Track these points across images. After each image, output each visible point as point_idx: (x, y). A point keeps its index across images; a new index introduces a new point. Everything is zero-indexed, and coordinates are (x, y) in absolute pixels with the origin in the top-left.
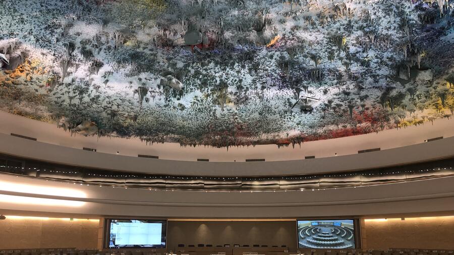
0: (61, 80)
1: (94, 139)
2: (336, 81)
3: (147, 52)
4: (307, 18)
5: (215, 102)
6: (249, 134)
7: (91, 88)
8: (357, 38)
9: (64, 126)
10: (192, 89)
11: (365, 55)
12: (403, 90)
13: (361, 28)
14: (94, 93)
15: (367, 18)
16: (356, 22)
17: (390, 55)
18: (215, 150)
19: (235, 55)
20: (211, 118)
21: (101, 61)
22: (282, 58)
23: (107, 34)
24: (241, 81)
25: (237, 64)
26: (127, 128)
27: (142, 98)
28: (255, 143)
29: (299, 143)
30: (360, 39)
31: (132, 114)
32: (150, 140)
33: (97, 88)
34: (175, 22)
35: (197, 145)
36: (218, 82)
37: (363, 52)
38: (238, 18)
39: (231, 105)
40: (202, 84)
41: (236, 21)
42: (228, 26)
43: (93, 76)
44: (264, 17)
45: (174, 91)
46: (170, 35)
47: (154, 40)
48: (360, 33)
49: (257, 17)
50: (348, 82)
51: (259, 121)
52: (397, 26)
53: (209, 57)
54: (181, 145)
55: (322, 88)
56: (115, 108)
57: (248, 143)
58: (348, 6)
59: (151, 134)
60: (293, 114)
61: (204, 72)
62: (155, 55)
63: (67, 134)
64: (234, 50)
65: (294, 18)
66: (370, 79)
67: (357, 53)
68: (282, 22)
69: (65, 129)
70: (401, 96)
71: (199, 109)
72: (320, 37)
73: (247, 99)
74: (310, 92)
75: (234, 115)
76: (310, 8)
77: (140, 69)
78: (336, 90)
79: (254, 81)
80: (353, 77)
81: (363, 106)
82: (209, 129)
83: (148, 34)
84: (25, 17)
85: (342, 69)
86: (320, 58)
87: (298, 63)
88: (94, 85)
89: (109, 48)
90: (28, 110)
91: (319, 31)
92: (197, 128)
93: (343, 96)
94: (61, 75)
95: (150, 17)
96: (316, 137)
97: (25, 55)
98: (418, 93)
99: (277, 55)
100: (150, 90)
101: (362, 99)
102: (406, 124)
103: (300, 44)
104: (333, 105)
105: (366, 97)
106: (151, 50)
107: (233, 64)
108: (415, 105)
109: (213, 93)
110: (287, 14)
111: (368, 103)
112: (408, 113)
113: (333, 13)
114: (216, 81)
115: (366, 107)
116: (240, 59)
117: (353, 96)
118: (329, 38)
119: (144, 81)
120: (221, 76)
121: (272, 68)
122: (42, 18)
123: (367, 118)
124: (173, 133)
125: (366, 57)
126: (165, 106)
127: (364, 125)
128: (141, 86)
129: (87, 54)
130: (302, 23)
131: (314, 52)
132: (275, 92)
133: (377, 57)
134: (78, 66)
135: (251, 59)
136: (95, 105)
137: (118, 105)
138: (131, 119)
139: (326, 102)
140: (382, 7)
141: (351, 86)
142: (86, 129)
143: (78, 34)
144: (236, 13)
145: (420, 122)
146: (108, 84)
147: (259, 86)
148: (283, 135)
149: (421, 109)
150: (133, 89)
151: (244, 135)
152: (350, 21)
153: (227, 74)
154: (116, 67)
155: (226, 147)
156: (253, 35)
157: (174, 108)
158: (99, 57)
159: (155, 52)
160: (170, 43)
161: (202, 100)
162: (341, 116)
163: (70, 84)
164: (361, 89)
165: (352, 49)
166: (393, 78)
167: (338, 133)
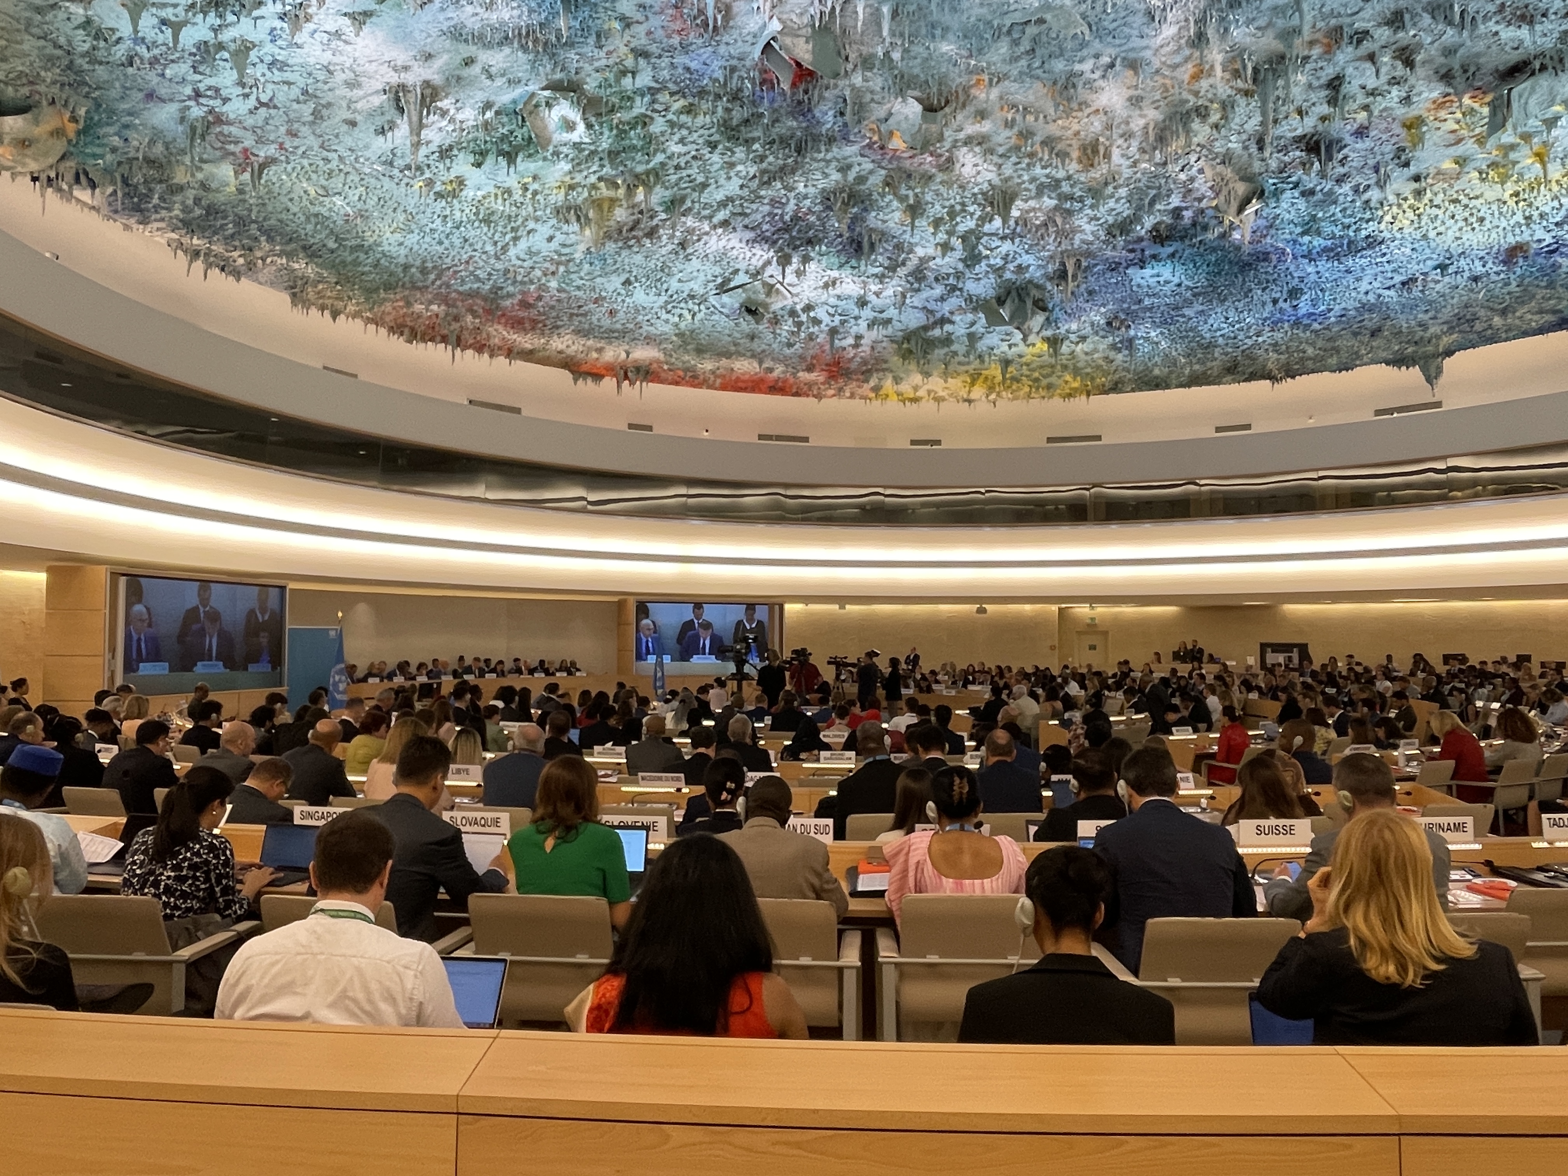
2: (877, 270)
4: (1025, 135)
5: (565, 211)
6: (533, 325)
8: (1030, 211)
11: (997, 244)
13: (1065, 197)
16: (1074, 184)
17: (1030, 263)
18: (398, 345)
19: (786, 126)
20: (489, 248)
22: (861, 179)
25: (755, 147)
26: (177, 189)
28: (512, 353)
30: (1032, 214)
31: (267, 151)
35: (342, 317)
36: (650, 166)
37: (1002, 238)
38: (929, 60)
40: (607, 152)
50: (895, 282)
52: (1111, 221)
54: (294, 302)
55: (835, 273)
57: (498, 350)
59: (235, 235)
66: (939, 290)
70: (943, 342)
72: (985, 177)
73: (650, 234)
75: (559, 263)
76: (1061, 123)
78: (853, 288)
79: (727, 201)
80: (918, 275)
81: (857, 338)
82: (439, 277)
85: (924, 252)
86: (922, 216)
87: (870, 205)
91: (1001, 165)
92: (406, 267)
96: (684, 377)
99: (862, 169)
100: (447, 103)
101: (874, 323)
102: (886, 397)
103: (933, 172)
104: (807, 316)
107: (749, 143)
108: (946, 365)
109: (592, 189)
111: (874, 335)
112: (916, 377)
115: (862, 341)
117: (866, 313)
118: (993, 187)
119: (472, 70)
121: (811, 190)
123: (832, 365)
125: (991, 250)
126: (410, 169)
127: (810, 377)
128: (441, 79)
130: (1005, 136)
131: (928, 198)
132: (734, 243)
133: (1006, 257)
135: (802, 151)
139: (798, 308)
141: (890, 291)
145: (915, 400)
147: (721, 215)
148: (613, 353)
150: (397, 78)
151: (517, 324)
152: (1069, 177)
153: (698, 157)
159: (639, 18)
161: (536, 194)
166: (976, 304)
167: (738, 379)
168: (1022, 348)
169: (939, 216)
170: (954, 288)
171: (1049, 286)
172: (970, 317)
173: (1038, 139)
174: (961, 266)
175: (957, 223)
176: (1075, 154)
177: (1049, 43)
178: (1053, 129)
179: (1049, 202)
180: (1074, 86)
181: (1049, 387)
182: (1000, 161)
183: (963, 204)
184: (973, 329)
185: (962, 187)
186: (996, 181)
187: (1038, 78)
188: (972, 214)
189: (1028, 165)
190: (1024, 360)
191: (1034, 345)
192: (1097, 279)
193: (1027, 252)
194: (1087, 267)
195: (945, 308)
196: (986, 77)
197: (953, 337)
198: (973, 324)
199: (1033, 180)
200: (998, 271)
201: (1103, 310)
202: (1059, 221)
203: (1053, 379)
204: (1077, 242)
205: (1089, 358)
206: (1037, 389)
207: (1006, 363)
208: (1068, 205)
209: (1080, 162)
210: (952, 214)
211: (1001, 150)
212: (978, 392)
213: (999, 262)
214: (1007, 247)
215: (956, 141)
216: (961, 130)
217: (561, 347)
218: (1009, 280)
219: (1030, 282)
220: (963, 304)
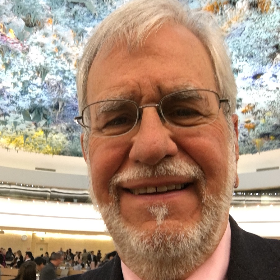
4: (59, 48)
12: (11, 121)
13: (65, 78)
16: (70, 74)
17: (45, 99)
30: (52, 81)
37: (38, 87)
65: (55, 41)
67: (34, 84)
72: (39, 61)
130: (51, 47)
131: (14, 63)
166: (21, 111)
168: (33, 132)
169: (16, 71)
170: (13, 102)
171: (50, 110)
172: (17, 115)
173: (63, 52)
174: (19, 94)
175: (22, 76)
176: (74, 62)
177: (80, 15)
178: (69, 50)
179: (59, 78)
180: (83, 36)
181: (40, 149)
182: (46, 56)
183: (27, 69)
184: (17, 120)
185: (29, 62)
186: (43, 64)
187: (71, 28)
188: (29, 74)
189: (56, 61)
190: (33, 137)
191: (38, 131)
192: (68, 112)
193: (46, 95)
194: (66, 107)
195: (8, 110)
196: (53, 20)
197: (8, 122)
198: (17, 118)
199: (56, 67)
200: (33, 100)
201: (66, 124)
202: (61, 86)
203: (42, 146)
204: (65, 96)
205: (57, 141)
206: (35, 148)
207: (26, 136)
208: (65, 81)
209: (75, 66)
210: (22, 72)
211: (48, 52)
212: (12, 146)
213: (34, 96)
214: (39, 91)
215: (33, 42)
216: (36, 38)
218: (36, 105)
219: (44, 107)
220: (16, 110)
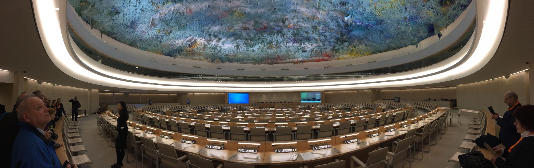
0: (207, 46)
1: (220, 65)
2: (315, 42)
3: (239, 32)
4: (303, 19)
5: (268, 48)
6: (282, 60)
7: (218, 47)
8: (322, 28)
9: (209, 61)
10: (257, 44)
11: (325, 34)
12: (339, 47)
13: (323, 24)
14: (219, 49)
15: (325, 22)
16: (322, 22)
17: (334, 35)
18: (269, 66)
19: (275, 31)
20: (267, 54)
21: (221, 38)
23: (222, 29)
24: (278, 40)
25: (276, 34)
26: (232, 59)
27: (237, 49)
28: (285, 63)
29: (302, 63)
31: (234, 54)
32: (241, 63)
33: (220, 47)
34: (249, 21)
35: (261, 64)
36: (269, 41)
37: (325, 32)
38: (275, 18)
39: (274, 49)
40: (262, 42)
41: (274, 19)
42: (271, 21)
43: (219, 43)
44: (285, 18)
45: (250, 45)
46: (247, 26)
47: (241, 28)
48: (323, 26)
49: (282, 17)
50: (320, 43)
51: (286, 55)
52: (336, 26)
53: (264, 32)
54: (254, 64)
55: (310, 44)
56: (227, 53)
57: (282, 63)
58: (318, 16)
59: (241, 61)
60: (299, 52)
61: (262, 38)
62: (241, 33)
63: (211, 64)
64: (274, 29)
65: (297, 18)
66: (328, 42)
67: (323, 33)
68: (293, 19)
69: (210, 62)
70: (339, 49)
71: (261, 51)
72: (309, 26)
73: (280, 47)
74: (306, 45)
75: (276, 53)
76: (304, 15)
77: (236, 39)
78: (315, 45)
79: (283, 40)
80: (321, 41)
81: (325, 51)
82: (266, 58)
83: (239, 26)
84: (194, 29)
85: (318, 38)
86: (309, 33)
87: (300, 34)
88: (219, 46)
89: (224, 33)
90: (197, 58)
91: (308, 23)
92: (261, 58)
93: (318, 47)
94: (207, 45)
95: (239, 20)
96: (309, 61)
97: (195, 41)
98: (344, 49)
99: (291, 31)
100: (240, 45)
101: (325, 49)
102: (340, 59)
103: (300, 27)
104: (315, 50)
105: (327, 48)
106: (240, 32)
107: (274, 34)
108: (344, 53)
109: (267, 45)
110: (294, 16)
111: (327, 50)
112: (341, 55)
113: (313, 18)
114: (268, 41)
115: (327, 52)
116: (277, 32)
117: (322, 48)
118: (312, 26)
119: (238, 42)
120: (270, 39)
121: (290, 35)
122: (200, 28)
123: (327, 56)
124: (250, 60)
126: (247, 51)
127: (326, 58)
128: (237, 44)
129: (216, 36)
130: (301, 20)
131: (306, 31)
132: (292, 44)
133: (329, 35)
134: (213, 41)
135: (281, 32)
136: (220, 53)
137: (229, 52)
138: (234, 56)
139: (312, 49)
140: (330, 19)
141: (321, 44)
142: (217, 62)
143: (212, 30)
144: (274, 16)
145: (345, 59)
146: (224, 45)
147: (285, 42)
148: (296, 60)
149: (345, 54)
150: (234, 46)
151: (280, 60)
152: (319, 22)
153: (272, 38)
154: (226, 39)
155: (273, 65)
156: (281, 24)
157: (250, 51)
158: (220, 37)
159: (241, 32)
160: (248, 28)
161: (262, 48)
162: (318, 54)
163: (210, 47)
164: (324, 45)
165: (321, 31)
167: (317, 60)
172: (337, 45)
174: (325, 38)
175: (316, 33)
180: (296, 11)
183: (312, 30)
188: (315, 31)
189: (311, 22)
195: (332, 45)
199: (315, 24)
200: (332, 37)
202: (328, 28)
204: (336, 30)
208: (326, 25)
210: (313, 32)
211: (304, 22)
217: (289, 61)
218: (335, 38)
219: (338, 38)
220: (334, 43)
